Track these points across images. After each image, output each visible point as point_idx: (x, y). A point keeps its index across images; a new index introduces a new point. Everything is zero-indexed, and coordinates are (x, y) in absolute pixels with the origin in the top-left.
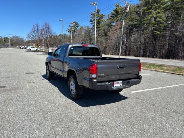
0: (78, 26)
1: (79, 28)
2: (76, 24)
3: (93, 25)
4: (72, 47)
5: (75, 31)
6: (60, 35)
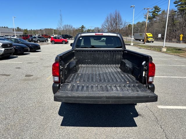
0: (159, 11)
1: (160, 13)
2: (157, 9)
3: (178, 7)
4: (81, 37)
5: (154, 18)
6: (139, 23)
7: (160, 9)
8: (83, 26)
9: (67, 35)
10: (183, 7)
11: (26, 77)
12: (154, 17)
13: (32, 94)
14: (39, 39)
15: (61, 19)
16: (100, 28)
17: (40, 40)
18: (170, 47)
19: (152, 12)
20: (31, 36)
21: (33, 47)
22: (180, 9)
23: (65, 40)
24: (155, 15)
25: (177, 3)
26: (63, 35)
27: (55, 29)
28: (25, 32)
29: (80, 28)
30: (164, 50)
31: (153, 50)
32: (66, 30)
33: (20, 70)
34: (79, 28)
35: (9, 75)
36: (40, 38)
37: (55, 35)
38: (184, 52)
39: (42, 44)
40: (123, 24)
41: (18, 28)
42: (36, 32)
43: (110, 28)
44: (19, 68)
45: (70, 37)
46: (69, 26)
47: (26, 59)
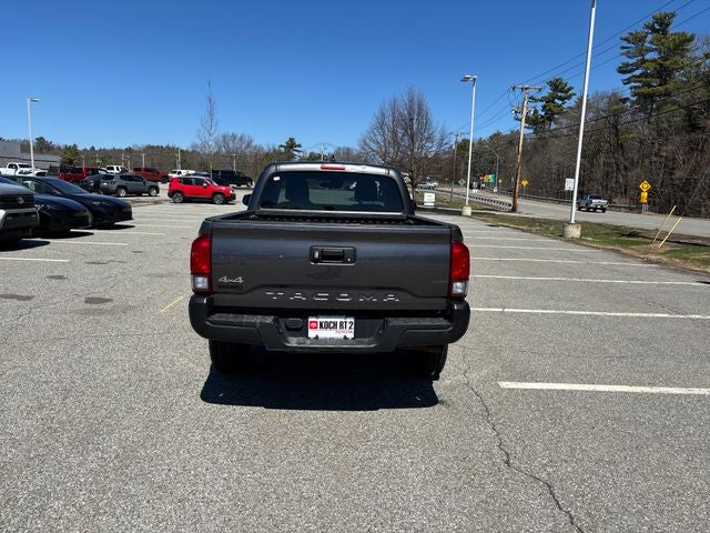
0: (569, 98)
1: (570, 103)
2: (559, 88)
3: (633, 84)
4: (276, 174)
5: (550, 119)
6: (496, 136)
7: (570, 89)
8: (292, 140)
9: (233, 173)
10: (649, 86)
11: (89, 305)
12: (550, 116)
13: (113, 349)
14: (124, 183)
15: (211, 114)
16: (355, 153)
17: (129, 190)
18: (600, 225)
19: (541, 101)
20: (95, 171)
21: (104, 210)
22: (640, 91)
23: (223, 188)
24: (555, 110)
25: (629, 72)
26: (217, 172)
27: (185, 149)
28: (69, 156)
29: (283, 149)
30: (575, 232)
31: (537, 233)
32: (229, 155)
33: (65, 284)
34: (277, 148)
35: (29, 298)
36: (130, 178)
37: (184, 172)
38: (646, 243)
39: (134, 202)
40: (437, 136)
41: (40, 140)
42: (110, 157)
43: (391, 150)
44: (60, 277)
45: (241, 180)
46: (241, 139)
47: (80, 251)
